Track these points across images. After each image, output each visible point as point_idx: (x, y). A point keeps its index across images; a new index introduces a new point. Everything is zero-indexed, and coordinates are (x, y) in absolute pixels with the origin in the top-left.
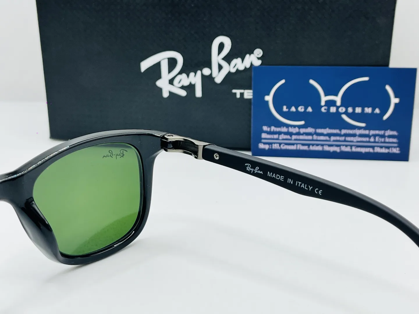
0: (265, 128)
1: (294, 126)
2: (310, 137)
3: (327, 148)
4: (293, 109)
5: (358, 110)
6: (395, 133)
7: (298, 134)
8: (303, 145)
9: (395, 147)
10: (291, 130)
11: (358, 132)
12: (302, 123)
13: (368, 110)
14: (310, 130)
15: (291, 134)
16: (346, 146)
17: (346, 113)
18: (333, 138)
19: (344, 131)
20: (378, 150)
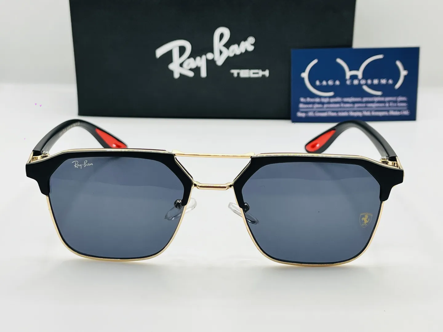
0: (302, 100)
1: (325, 97)
2: (338, 105)
4: (324, 83)
5: (376, 82)
7: (329, 103)
8: (333, 112)
10: (323, 100)
11: (376, 99)
12: (331, 94)
13: (384, 81)
14: (338, 99)
15: (323, 103)
16: (367, 111)
17: (366, 84)
19: (365, 99)
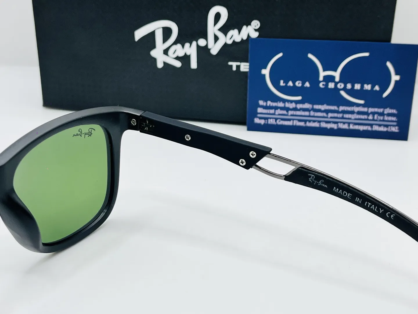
3: (323, 125)
6: (394, 111)
9: (394, 126)
18: (330, 115)
20: (376, 128)
